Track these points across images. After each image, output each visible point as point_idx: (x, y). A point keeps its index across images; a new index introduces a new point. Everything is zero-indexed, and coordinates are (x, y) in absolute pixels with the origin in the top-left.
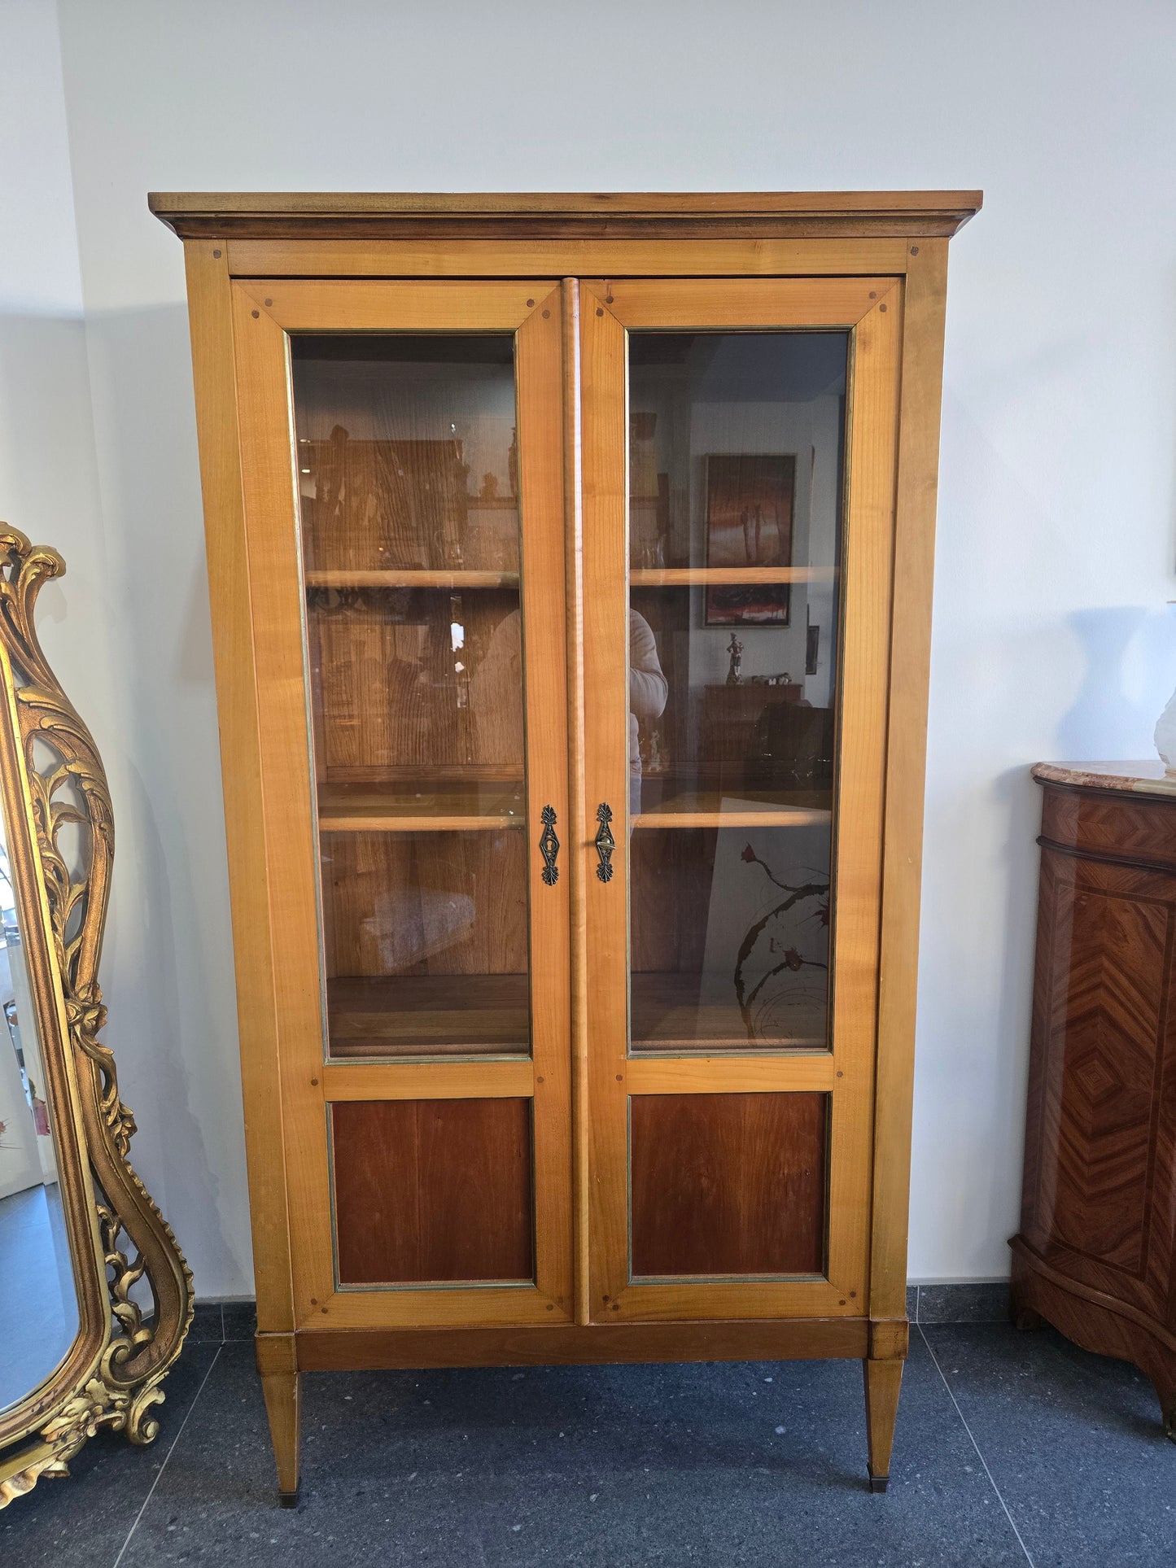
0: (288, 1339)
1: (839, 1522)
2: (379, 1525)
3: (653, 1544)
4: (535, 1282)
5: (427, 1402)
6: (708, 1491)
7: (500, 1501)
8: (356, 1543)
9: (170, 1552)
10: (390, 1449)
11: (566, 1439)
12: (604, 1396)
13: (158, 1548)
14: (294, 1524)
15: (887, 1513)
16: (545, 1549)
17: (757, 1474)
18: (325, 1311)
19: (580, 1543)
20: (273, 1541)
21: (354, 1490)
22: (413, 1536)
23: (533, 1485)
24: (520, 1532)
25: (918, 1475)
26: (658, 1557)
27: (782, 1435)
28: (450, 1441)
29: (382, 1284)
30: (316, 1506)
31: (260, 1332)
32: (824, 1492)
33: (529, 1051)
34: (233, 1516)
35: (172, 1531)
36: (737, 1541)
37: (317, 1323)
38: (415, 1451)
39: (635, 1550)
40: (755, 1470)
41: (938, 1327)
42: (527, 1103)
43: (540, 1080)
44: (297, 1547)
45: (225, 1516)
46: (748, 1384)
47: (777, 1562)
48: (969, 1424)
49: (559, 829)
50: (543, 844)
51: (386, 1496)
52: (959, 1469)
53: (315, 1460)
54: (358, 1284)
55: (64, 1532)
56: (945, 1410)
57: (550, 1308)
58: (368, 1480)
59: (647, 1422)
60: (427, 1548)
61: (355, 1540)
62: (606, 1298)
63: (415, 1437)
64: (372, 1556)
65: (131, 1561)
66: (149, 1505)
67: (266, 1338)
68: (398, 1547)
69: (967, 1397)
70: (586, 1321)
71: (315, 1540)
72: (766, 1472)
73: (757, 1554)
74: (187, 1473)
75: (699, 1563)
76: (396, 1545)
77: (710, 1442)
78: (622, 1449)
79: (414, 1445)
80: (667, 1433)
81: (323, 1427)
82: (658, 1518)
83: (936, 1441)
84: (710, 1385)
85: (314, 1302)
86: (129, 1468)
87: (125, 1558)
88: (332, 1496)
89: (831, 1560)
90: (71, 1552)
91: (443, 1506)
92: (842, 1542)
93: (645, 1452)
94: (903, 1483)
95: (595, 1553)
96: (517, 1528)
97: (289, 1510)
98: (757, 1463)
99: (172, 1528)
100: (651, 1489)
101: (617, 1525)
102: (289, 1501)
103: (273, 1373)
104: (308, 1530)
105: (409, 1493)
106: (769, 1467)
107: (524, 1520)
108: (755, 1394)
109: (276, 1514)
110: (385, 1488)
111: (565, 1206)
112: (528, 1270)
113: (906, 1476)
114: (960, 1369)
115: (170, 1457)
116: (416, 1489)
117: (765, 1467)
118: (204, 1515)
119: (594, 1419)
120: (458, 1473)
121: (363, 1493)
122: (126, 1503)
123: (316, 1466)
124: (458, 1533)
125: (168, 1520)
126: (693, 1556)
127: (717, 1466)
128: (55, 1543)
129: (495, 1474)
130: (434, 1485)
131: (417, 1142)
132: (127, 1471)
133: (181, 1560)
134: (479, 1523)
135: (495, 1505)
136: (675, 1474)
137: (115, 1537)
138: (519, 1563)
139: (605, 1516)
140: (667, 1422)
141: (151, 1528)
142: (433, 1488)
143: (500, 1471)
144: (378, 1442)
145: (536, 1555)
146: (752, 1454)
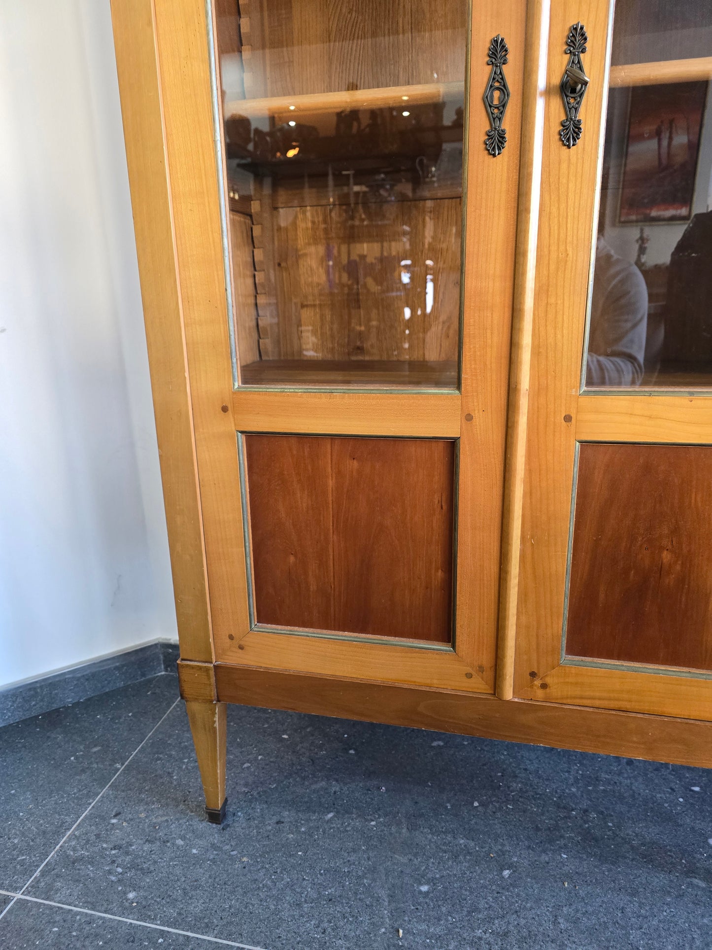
0: (207, 670)
2: (291, 856)
3: (572, 939)
4: (454, 646)
5: (352, 752)
6: (634, 893)
7: (410, 856)
8: (267, 870)
9: (106, 842)
10: (314, 787)
11: (480, 809)
12: (520, 775)
13: (98, 836)
14: (216, 839)
16: (452, 917)
17: (690, 884)
18: (241, 648)
19: (490, 920)
20: (194, 851)
21: (275, 819)
22: (321, 874)
23: (444, 848)
24: (427, 893)
28: (369, 790)
29: (296, 628)
30: (239, 824)
31: (183, 660)
33: (458, 384)
34: (167, 821)
35: (113, 824)
37: (234, 659)
38: (335, 792)
39: (552, 942)
40: (688, 880)
42: (452, 445)
43: (469, 418)
44: (214, 861)
45: (160, 819)
46: (672, 789)
49: (511, 72)
50: (487, 96)
51: (303, 829)
54: (274, 626)
55: (31, 806)
57: (469, 676)
58: (289, 811)
59: (564, 808)
60: (333, 890)
61: (267, 866)
62: (533, 675)
63: (337, 781)
64: (280, 885)
65: (74, 843)
66: (102, 797)
67: (188, 666)
68: (305, 882)
70: (509, 694)
71: (232, 858)
74: (140, 776)
76: (304, 879)
77: (634, 840)
78: (537, 829)
79: (335, 787)
80: (586, 822)
81: (260, 757)
82: (577, 911)
84: (631, 784)
85: (231, 637)
86: (97, 763)
87: (70, 839)
88: (254, 819)
90: (29, 825)
91: (354, 851)
93: (562, 837)
95: (506, 934)
96: (424, 888)
97: (214, 825)
98: (691, 871)
100: (569, 877)
101: (531, 908)
102: (216, 817)
103: (196, 700)
104: (228, 847)
105: (324, 832)
106: (705, 880)
107: (432, 881)
108: (681, 800)
109: (204, 826)
110: (303, 822)
111: (493, 568)
112: (448, 635)
115: (131, 760)
116: (331, 829)
117: (700, 879)
118: (143, 815)
119: (509, 795)
120: (373, 821)
121: (283, 823)
122: (85, 792)
123: (246, 790)
124: (365, 881)
125: (114, 813)
127: (643, 867)
128: (21, 814)
129: (408, 828)
130: (348, 829)
131: (331, 483)
132: (95, 766)
133: (113, 852)
134: (387, 875)
135: (404, 860)
136: (595, 867)
137: (68, 819)
138: (424, 927)
139: (518, 895)
140: (586, 811)
141: (98, 817)
142: (347, 831)
143: (413, 828)
144: (304, 778)
145: (442, 922)
146: (684, 861)
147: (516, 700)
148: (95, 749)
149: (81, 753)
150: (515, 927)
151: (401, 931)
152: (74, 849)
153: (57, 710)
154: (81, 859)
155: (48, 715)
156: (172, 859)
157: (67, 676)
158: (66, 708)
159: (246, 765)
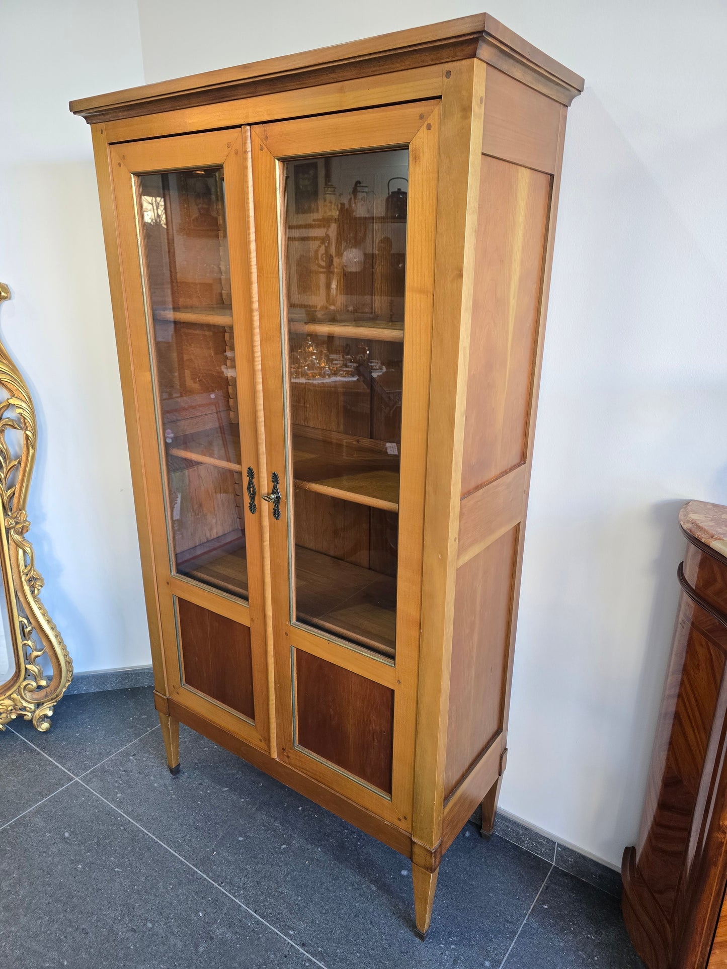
0: (165, 699)
1: (382, 939)
2: (195, 802)
4: (254, 722)
6: (336, 879)
7: (246, 822)
8: (180, 805)
9: (123, 767)
10: (229, 772)
11: (300, 812)
13: (121, 763)
14: (168, 782)
15: (413, 953)
16: (242, 856)
17: (369, 887)
18: (178, 694)
20: (156, 785)
21: (200, 782)
22: (201, 815)
23: (265, 824)
25: (453, 946)
26: (282, 893)
27: (402, 876)
28: (254, 782)
30: (182, 779)
31: (156, 691)
32: (392, 919)
33: (247, 600)
34: (153, 766)
36: (324, 911)
37: (174, 698)
38: (237, 778)
39: (276, 883)
40: (370, 884)
41: (565, 875)
42: (248, 630)
43: (253, 620)
44: (160, 792)
45: (150, 764)
47: (331, 935)
48: (518, 940)
49: (255, 482)
50: (249, 488)
51: (209, 791)
52: (482, 959)
53: (199, 760)
54: (191, 687)
55: (102, 738)
56: (511, 923)
57: (260, 741)
58: (209, 780)
60: (201, 824)
61: (181, 803)
62: (284, 750)
64: (180, 813)
65: (109, 763)
66: (133, 744)
68: (192, 816)
69: (535, 925)
70: (275, 756)
71: (169, 794)
72: (374, 888)
73: (326, 924)
74: (155, 738)
75: (296, 909)
78: (319, 832)
79: (239, 775)
80: (347, 838)
82: (301, 875)
83: (486, 936)
85: (174, 686)
87: (109, 760)
88: (191, 778)
89: (358, 954)
91: (224, 810)
92: (373, 949)
93: (328, 840)
94: (441, 943)
96: (241, 839)
97: (172, 775)
98: (375, 881)
99: (131, 758)
100: (312, 859)
102: (172, 771)
103: (161, 711)
104: (171, 788)
105: (217, 796)
106: (378, 888)
107: (247, 837)
109: (167, 773)
110: (211, 788)
112: (252, 716)
113: (446, 942)
114: (551, 907)
116: (221, 796)
117: (376, 886)
118: (144, 759)
120: (243, 799)
121: (202, 785)
122: (127, 738)
124: (218, 826)
125: (133, 754)
126: (297, 904)
127: (354, 870)
128: (96, 741)
129: (256, 808)
130: (229, 799)
131: (209, 629)
132: (139, 726)
133: (123, 773)
134: (229, 827)
135: (242, 823)
136: (330, 860)
137: (113, 750)
138: (226, 855)
139: (280, 858)
140: (354, 832)
141: (126, 754)
142: (227, 799)
143: (259, 809)
144: (227, 766)
145: (236, 856)
146: (377, 875)
147: (277, 760)
148: (144, 717)
149: (137, 717)
150: (266, 871)
151: (215, 853)
152: (108, 766)
153: (139, 688)
154: (108, 771)
155: (133, 689)
156: (144, 785)
157: (146, 671)
158: (144, 688)
159: (205, 749)
